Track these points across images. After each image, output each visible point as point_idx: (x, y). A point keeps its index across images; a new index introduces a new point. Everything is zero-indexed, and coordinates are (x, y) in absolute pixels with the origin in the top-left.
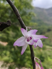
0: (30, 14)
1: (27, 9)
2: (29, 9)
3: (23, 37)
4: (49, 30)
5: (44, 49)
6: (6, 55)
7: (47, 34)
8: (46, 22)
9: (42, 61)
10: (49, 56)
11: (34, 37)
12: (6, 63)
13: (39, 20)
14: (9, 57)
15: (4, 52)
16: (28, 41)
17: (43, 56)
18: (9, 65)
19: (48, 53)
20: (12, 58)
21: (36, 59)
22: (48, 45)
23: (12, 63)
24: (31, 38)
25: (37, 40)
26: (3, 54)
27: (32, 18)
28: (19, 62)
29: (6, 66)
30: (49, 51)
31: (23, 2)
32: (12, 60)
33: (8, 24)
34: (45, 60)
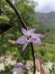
0: (33, 18)
1: (30, 14)
2: (32, 14)
3: (23, 36)
4: (48, 31)
5: (44, 45)
6: (14, 50)
7: (47, 34)
8: (46, 24)
9: (43, 55)
10: (48, 51)
11: (33, 35)
12: (15, 57)
13: (40, 23)
14: (17, 52)
15: (14, 48)
16: (28, 39)
17: (44, 51)
18: (17, 58)
19: (47, 49)
20: (20, 53)
21: (36, 54)
22: (47, 42)
23: (19, 56)
24: (30, 37)
25: (36, 38)
26: (13, 50)
27: (35, 21)
28: (24, 56)
29: (15, 59)
30: (48, 48)
31: (27, 9)
32: (19, 55)
33: (11, 25)
34: (45, 55)
